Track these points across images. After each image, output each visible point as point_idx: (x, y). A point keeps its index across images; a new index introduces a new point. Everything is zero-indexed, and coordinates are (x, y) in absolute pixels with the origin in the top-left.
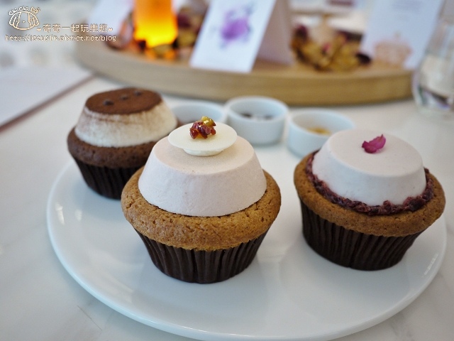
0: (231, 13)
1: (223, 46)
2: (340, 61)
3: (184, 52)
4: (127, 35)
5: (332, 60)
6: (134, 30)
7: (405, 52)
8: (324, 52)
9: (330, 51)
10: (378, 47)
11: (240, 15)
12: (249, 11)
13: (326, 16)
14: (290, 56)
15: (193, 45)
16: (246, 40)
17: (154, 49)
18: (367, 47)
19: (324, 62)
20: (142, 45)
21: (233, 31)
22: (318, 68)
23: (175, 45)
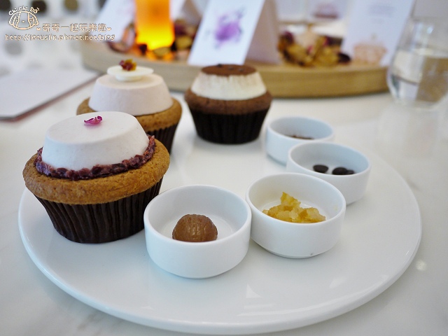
0: (224, 18)
1: (217, 47)
2: (322, 59)
3: (182, 54)
4: (130, 41)
5: (315, 58)
6: (136, 35)
7: (381, 51)
8: (308, 52)
9: (313, 52)
10: (357, 48)
11: (232, 19)
12: (240, 15)
13: (309, 25)
14: (277, 56)
15: (189, 48)
16: (238, 40)
17: (154, 51)
18: (347, 48)
19: (308, 59)
20: (143, 49)
21: (225, 33)
22: (302, 64)
23: (174, 48)
